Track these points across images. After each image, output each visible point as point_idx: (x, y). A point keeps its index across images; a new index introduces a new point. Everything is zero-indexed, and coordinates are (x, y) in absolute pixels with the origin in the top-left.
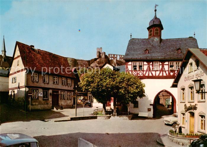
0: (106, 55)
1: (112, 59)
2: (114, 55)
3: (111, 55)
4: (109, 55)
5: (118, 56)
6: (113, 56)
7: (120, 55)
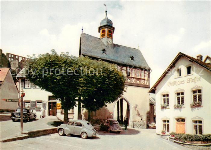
0: (3, 53)
1: (12, 59)
2: (15, 56)
3: (10, 55)
4: (8, 54)
5: (20, 57)
6: (12, 56)
7: (22, 57)
